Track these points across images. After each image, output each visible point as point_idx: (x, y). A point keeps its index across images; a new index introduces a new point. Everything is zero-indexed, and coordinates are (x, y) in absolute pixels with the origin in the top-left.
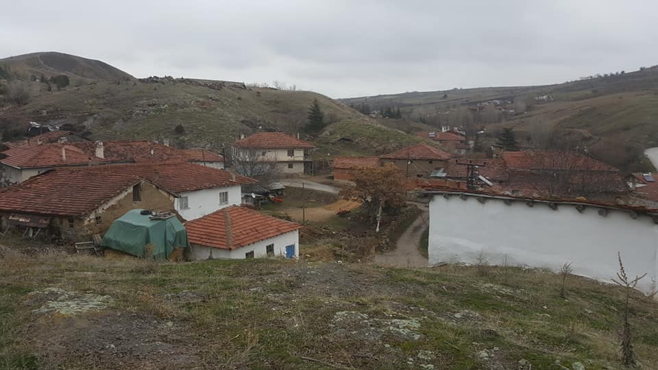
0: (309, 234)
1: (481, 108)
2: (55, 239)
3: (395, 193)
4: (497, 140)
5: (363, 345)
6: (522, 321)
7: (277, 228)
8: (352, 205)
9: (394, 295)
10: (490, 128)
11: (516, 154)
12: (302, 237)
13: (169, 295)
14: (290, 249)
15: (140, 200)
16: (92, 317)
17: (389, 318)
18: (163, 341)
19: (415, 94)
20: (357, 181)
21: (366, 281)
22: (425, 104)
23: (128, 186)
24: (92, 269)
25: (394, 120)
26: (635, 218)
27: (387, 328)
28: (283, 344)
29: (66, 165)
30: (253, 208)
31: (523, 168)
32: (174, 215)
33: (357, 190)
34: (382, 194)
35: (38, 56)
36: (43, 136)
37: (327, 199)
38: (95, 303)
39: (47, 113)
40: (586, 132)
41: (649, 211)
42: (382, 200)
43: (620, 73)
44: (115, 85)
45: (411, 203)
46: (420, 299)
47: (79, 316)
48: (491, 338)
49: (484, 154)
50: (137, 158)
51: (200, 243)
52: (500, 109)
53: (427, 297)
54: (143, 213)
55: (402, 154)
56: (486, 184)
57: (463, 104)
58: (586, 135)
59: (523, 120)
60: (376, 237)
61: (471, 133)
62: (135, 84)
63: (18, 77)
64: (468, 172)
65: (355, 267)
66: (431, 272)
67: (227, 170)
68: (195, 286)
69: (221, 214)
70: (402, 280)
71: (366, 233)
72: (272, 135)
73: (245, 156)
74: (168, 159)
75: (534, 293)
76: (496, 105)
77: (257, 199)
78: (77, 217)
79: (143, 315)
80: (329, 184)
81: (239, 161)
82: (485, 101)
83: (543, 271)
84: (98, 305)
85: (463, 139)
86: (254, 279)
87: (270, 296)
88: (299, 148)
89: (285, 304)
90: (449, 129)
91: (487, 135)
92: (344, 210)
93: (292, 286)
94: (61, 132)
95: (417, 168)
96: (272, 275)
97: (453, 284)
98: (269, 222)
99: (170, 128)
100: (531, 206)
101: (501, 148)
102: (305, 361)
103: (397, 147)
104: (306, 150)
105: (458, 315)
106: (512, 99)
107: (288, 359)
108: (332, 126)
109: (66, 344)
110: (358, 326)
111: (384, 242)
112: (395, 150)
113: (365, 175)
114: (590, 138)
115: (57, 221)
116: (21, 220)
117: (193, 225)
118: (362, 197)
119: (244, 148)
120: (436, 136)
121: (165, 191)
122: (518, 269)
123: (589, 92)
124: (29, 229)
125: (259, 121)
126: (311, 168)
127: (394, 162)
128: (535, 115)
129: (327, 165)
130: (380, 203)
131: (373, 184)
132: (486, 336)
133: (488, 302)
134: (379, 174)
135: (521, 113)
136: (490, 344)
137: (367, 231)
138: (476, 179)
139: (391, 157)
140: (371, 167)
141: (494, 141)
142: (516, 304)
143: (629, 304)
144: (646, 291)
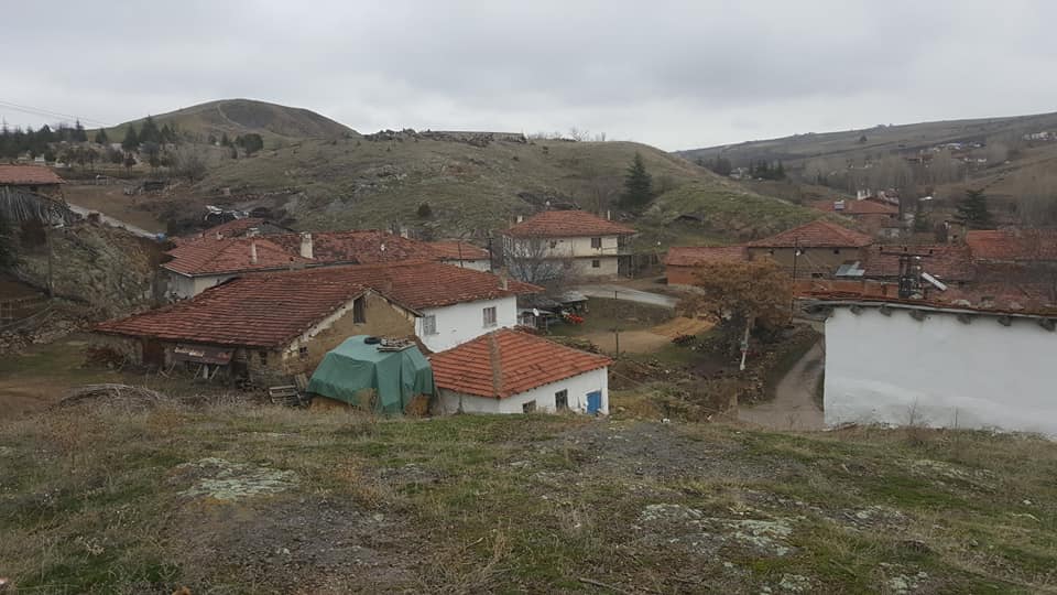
0: (625, 375)
1: (926, 158)
2: (240, 382)
3: (772, 306)
4: (956, 211)
5: (686, 562)
6: (978, 526)
7: (572, 365)
8: (698, 326)
9: (752, 479)
10: (943, 191)
11: (989, 234)
12: (614, 378)
13: (384, 471)
14: (594, 398)
15: (364, 322)
16: (262, 506)
17: (737, 517)
18: (364, 545)
19: (810, 138)
20: (707, 286)
21: (707, 454)
22: (827, 154)
23: (346, 300)
24: (282, 428)
25: (773, 182)
27: (731, 535)
28: (552, 555)
29: (258, 270)
30: (535, 333)
31: (1000, 258)
32: (413, 343)
33: (706, 300)
34: (750, 308)
35: (218, 106)
36: (227, 227)
37: (656, 317)
38: (270, 482)
39: (231, 191)
42: (750, 318)
44: (329, 146)
45: (802, 321)
46: (797, 486)
47: (242, 502)
48: (917, 555)
49: (931, 236)
50: (363, 257)
51: (452, 387)
52: (961, 158)
53: (811, 482)
54: (368, 342)
55: (786, 239)
56: (935, 287)
57: (894, 152)
59: (1002, 175)
60: (741, 379)
61: (909, 200)
62: (359, 144)
63: (190, 139)
64: (901, 266)
65: (691, 428)
66: (823, 440)
67: (496, 272)
68: (426, 456)
69: (484, 342)
70: (770, 453)
71: (722, 372)
72: (567, 214)
73: (523, 250)
74: (407, 257)
75: (1006, 477)
76: (954, 152)
77: (543, 318)
78: (272, 349)
79: (339, 501)
80: (661, 292)
81: (513, 258)
82: (934, 146)
83: (1029, 437)
84: (274, 485)
85: (896, 210)
86: (520, 447)
87: (542, 476)
88: (610, 234)
89: (563, 489)
90: (869, 195)
91: (938, 204)
92: (684, 334)
93: (579, 459)
94: (251, 221)
95: (812, 262)
96: (549, 442)
97: (860, 461)
98: (560, 355)
99: (410, 210)
100: (1008, 325)
101: (962, 225)
102: (585, 585)
103: (777, 227)
104: (621, 238)
105: (862, 515)
106: (982, 140)
107: (559, 581)
108: (664, 196)
109: (217, 546)
110: (681, 530)
111: (753, 388)
112: (773, 232)
113: (721, 276)
115: (243, 353)
116: (191, 354)
117: (442, 359)
118: (715, 312)
119: (523, 237)
120: (847, 207)
121: (400, 306)
122: (984, 434)
124: (203, 369)
125: (546, 194)
126: (630, 266)
127: (772, 253)
128: (1025, 166)
129: (656, 261)
130: (746, 322)
131: (734, 290)
132: (906, 553)
133: (920, 491)
134: (744, 273)
135: (999, 164)
136: (913, 565)
137: (725, 369)
138: (916, 279)
139: (767, 244)
140: (731, 262)
141: (950, 214)
142: (973, 495)
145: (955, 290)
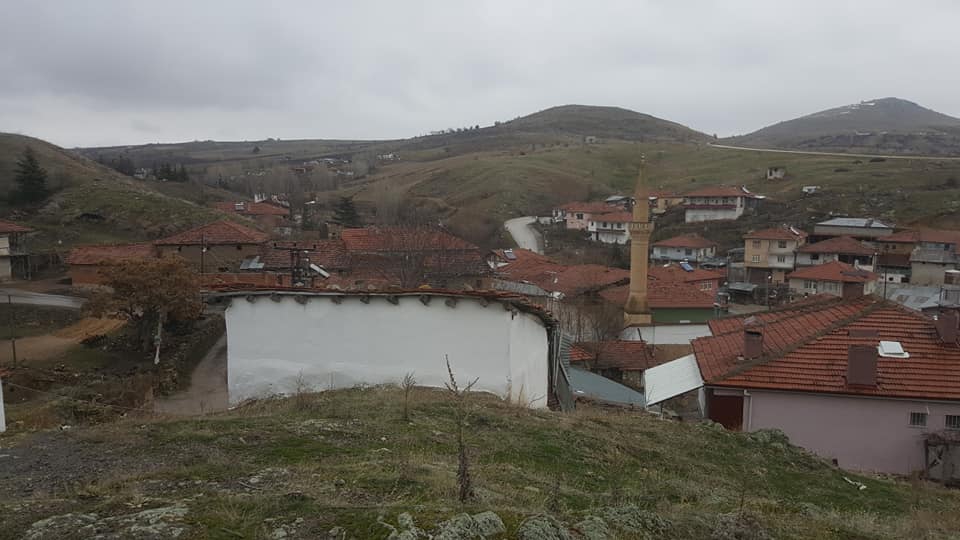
0: (25, 385)
1: (309, 169)
3: (183, 300)
4: (333, 213)
6: (347, 467)
8: (108, 325)
9: (154, 470)
10: (323, 196)
11: (358, 232)
17: (134, 510)
19: (208, 146)
20: (116, 284)
21: (109, 454)
22: (225, 160)
25: (177, 183)
26: (485, 306)
27: (126, 531)
31: (366, 251)
33: (117, 298)
34: (161, 303)
37: (59, 320)
40: (440, 201)
41: (499, 296)
42: (162, 313)
43: (474, 127)
46: (197, 467)
48: (296, 504)
49: (316, 234)
52: (335, 171)
53: (210, 461)
55: (192, 236)
56: (320, 274)
57: (283, 163)
58: (442, 206)
59: (365, 186)
60: (156, 372)
61: (297, 204)
64: (292, 259)
65: (94, 431)
70: (173, 440)
71: (135, 368)
75: (370, 422)
76: (329, 165)
80: (64, 293)
82: (314, 159)
83: (387, 387)
85: (287, 212)
90: (264, 199)
91: (320, 207)
92: (94, 334)
95: (217, 257)
97: (256, 432)
100: (367, 303)
101: (338, 224)
103: (184, 225)
104: (13, 236)
105: (253, 480)
106: (349, 157)
108: (64, 193)
111: (168, 379)
112: (180, 230)
113: (129, 274)
114: (446, 209)
118: (126, 311)
120: (246, 209)
122: (356, 389)
123: (441, 150)
126: (26, 267)
127: (180, 249)
128: (380, 179)
129: (57, 260)
130: (158, 317)
131: (145, 286)
132: (286, 505)
133: (305, 447)
134: (153, 269)
135: (363, 177)
136: (292, 514)
137: (140, 365)
138: (305, 269)
139: (175, 242)
140: (138, 260)
141: (329, 215)
142: (345, 442)
143: (483, 414)
144: (502, 393)
145: (335, 276)
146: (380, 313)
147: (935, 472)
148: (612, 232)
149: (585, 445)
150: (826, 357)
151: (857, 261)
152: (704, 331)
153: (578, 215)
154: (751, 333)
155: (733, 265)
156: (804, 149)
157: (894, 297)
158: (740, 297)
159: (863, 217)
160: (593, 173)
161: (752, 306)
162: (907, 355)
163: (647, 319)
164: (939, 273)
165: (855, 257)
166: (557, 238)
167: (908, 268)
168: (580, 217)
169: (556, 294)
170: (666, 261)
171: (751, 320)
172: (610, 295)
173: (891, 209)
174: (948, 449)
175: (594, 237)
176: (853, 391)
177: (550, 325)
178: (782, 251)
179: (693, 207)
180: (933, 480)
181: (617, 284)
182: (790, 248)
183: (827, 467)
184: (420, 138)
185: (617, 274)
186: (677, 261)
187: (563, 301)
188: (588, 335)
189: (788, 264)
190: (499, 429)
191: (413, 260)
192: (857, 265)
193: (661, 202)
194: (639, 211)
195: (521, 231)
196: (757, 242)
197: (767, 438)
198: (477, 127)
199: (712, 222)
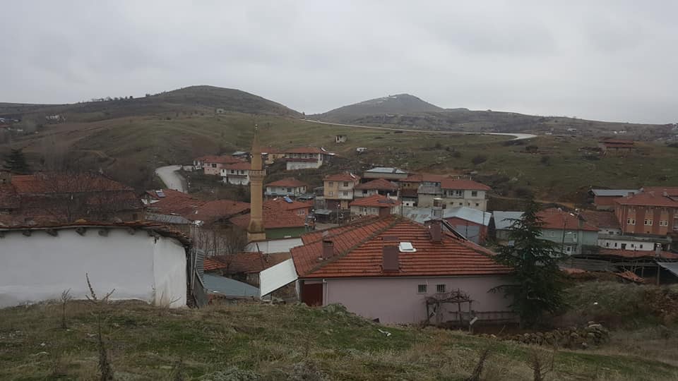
4: (5, 163)
11: (27, 178)
26: (133, 234)
31: (35, 193)
40: (101, 154)
41: (144, 226)
43: (128, 97)
52: (6, 128)
58: (102, 157)
59: (34, 140)
75: (31, 332)
101: (9, 172)
106: (19, 117)
114: (106, 159)
123: (101, 114)
128: (47, 135)
135: (31, 133)
142: (7, 351)
143: (131, 316)
144: (148, 299)
146: (42, 243)
147: (433, 320)
148: (237, 176)
149: (211, 330)
150: (370, 254)
151: (388, 194)
152: (298, 243)
153: (213, 165)
154: (327, 242)
155: (317, 198)
156: (356, 124)
157: (409, 216)
158: (322, 218)
159: (391, 167)
160: (223, 134)
161: (329, 224)
162: (415, 250)
163: (263, 236)
164: (431, 199)
165: (388, 191)
166: (196, 181)
167: (417, 198)
168: (214, 166)
169: (197, 222)
170: (275, 196)
171: (326, 233)
172: (237, 221)
173: (406, 161)
174: (438, 306)
175: (225, 180)
176: (385, 274)
177: (187, 245)
178: (346, 188)
179: (291, 160)
180: (431, 325)
181: (242, 213)
182: (350, 186)
183: (369, 324)
184: (83, 103)
185: (242, 206)
186: (282, 196)
187: (203, 227)
188: (222, 250)
189: (350, 197)
190: (144, 326)
191: (77, 200)
192: (390, 197)
193: (270, 156)
194: (256, 163)
195: (169, 176)
196: (331, 183)
197: (333, 310)
198: (131, 97)
199: (303, 170)
